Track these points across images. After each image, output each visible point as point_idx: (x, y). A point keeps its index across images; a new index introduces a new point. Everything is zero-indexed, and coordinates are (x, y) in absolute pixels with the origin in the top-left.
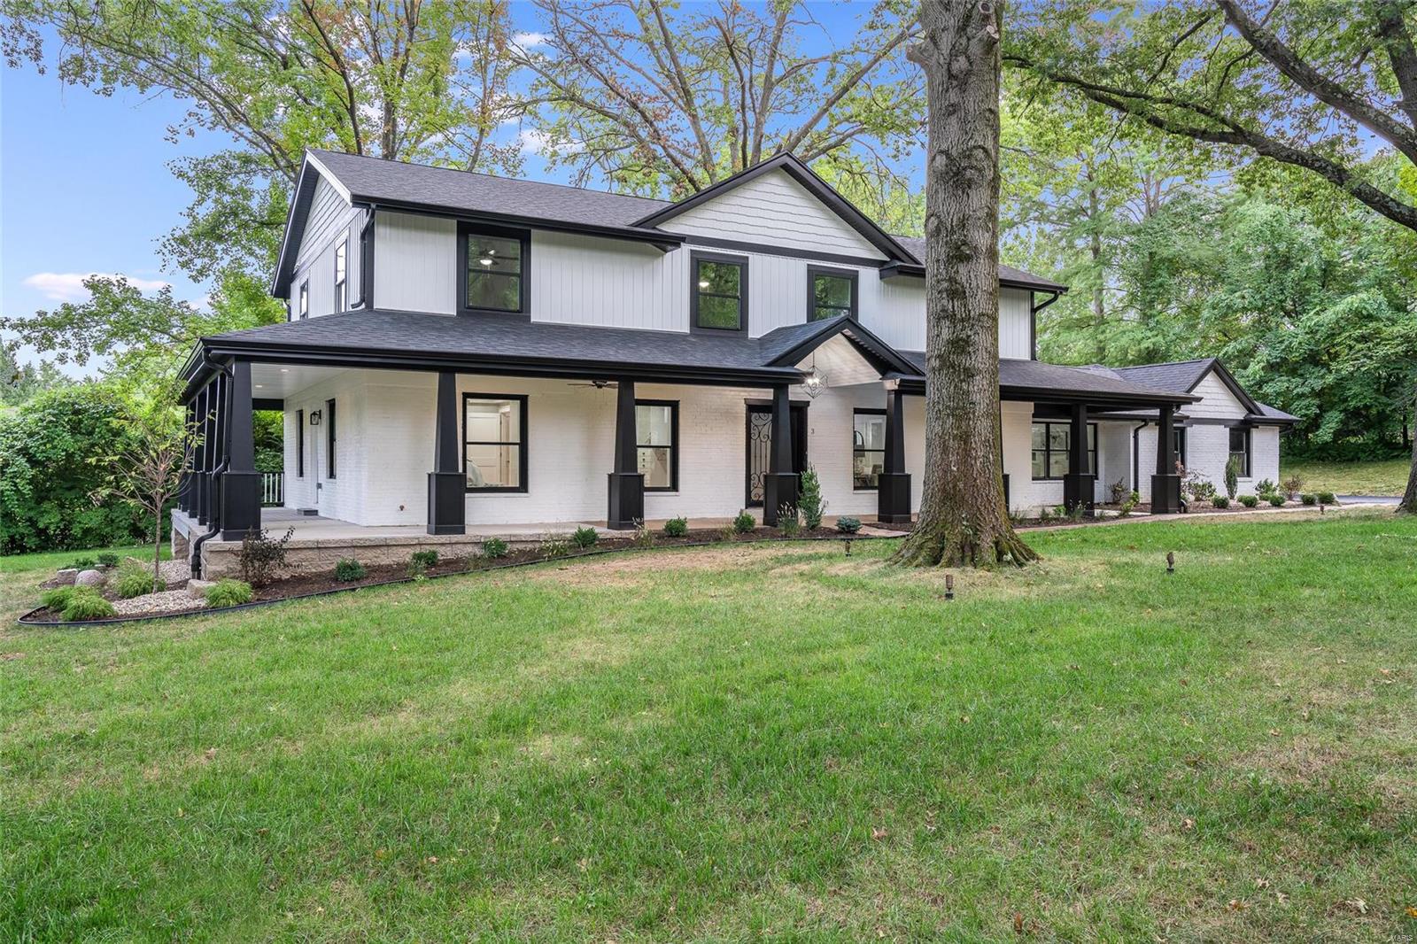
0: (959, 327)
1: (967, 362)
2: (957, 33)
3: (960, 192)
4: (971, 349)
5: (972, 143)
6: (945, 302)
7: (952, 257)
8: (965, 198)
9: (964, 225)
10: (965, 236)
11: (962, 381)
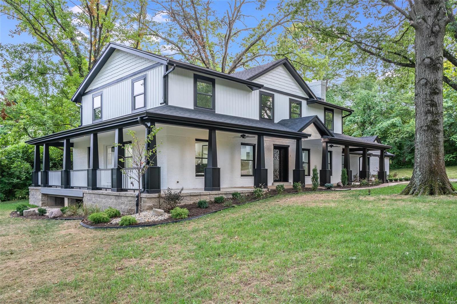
0: (435, 116)
1: (438, 128)
2: (435, 18)
3: (435, 71)
4: (439, 124)
5: (439, 55)
6: (429, 108)
7: (432, 93)
8: (437, 73)
9: (436, 82)
10: (437, 86)
11: (436, 134)
